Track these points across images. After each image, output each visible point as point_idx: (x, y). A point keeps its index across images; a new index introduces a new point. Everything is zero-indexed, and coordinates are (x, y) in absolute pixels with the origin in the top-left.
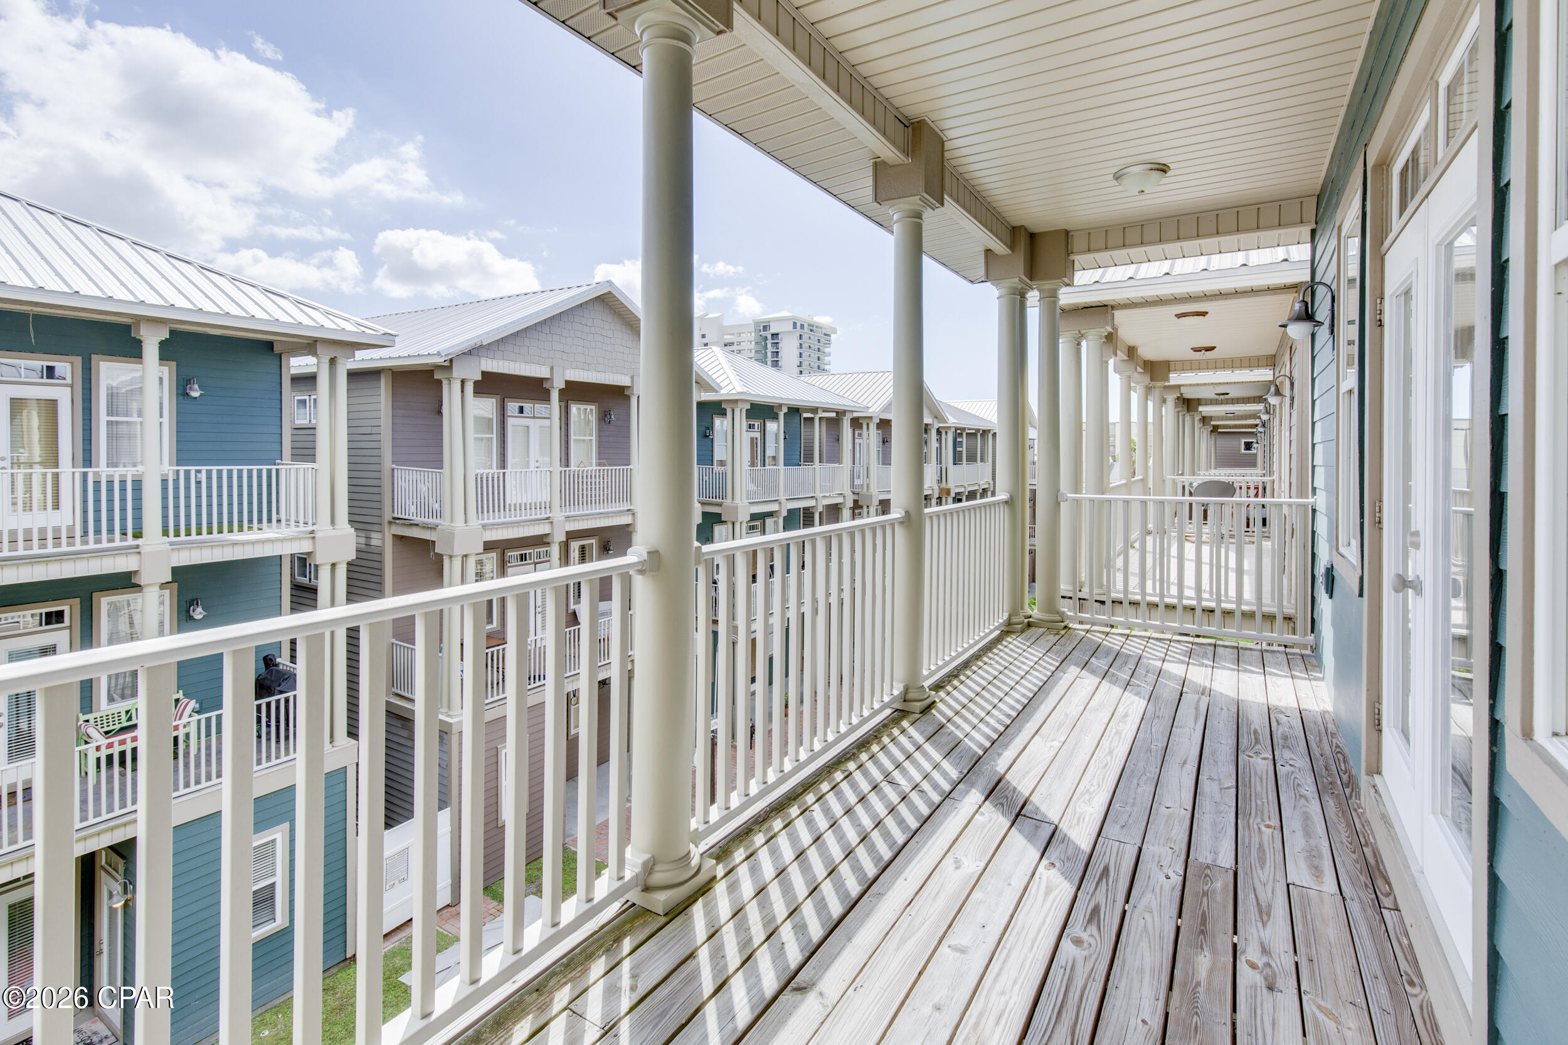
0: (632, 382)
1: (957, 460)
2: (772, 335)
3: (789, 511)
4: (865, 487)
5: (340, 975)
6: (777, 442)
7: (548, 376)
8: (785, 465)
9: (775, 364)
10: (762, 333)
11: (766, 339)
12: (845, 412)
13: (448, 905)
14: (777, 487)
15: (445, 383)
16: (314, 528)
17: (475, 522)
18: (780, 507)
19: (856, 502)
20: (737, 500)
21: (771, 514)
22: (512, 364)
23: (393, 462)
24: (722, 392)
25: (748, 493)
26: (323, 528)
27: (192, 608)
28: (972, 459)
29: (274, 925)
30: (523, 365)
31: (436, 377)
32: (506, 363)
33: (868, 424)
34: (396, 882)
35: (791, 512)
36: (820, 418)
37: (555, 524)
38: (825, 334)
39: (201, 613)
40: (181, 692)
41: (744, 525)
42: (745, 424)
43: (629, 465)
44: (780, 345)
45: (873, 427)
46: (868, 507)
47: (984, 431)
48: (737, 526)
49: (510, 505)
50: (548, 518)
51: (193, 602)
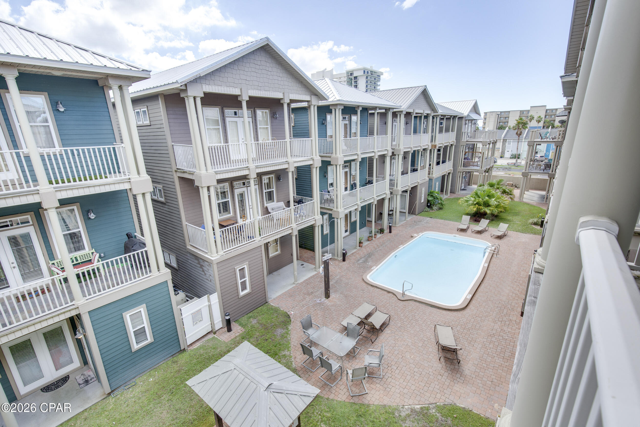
0: (284, 96)
1: (441, 131)
2: (355, 77)
3: (362, 158)
4: (398, 146)
5: (179, 356)
6: (357, 125)
7: (240, 94)
8: (360, 136)
9: (356, 86)
10: (350, 77)
11: (352, 79)
12: (389, 109)
13: (222, 328)
14: (356, 148)
15: (186, 99)
16: (130, 177)
17: (211, 171)
18: (358, 157)
19: (393, 153)
20: (338, 155)
21: (354, 160)
22: (220, 87)
23: (172, 142)
24: (330, 100)
25: (343, 151)
26: (134, 176)
27: (89, 214)
28: (447, 130)
29: (147, 342)
30: (225, 88)
31: (181, 96)
32: (217, 87)
33: (400, 115)
34: (198, 322)
35: (363, 159)
36: (378, 113)
37: (251, 170)
38: (378, 76)
39: (93, 216)
40: (93, 249)
41: (341, 166)
42: (341, 118)
43: (285, 139)
44: (358, 82)
45: (403, 116)
46: (398, 155)
47: (454, 116)
48: (338, 167)
49: (233, 161)
50: (247, 167)
51: (88, 212)
